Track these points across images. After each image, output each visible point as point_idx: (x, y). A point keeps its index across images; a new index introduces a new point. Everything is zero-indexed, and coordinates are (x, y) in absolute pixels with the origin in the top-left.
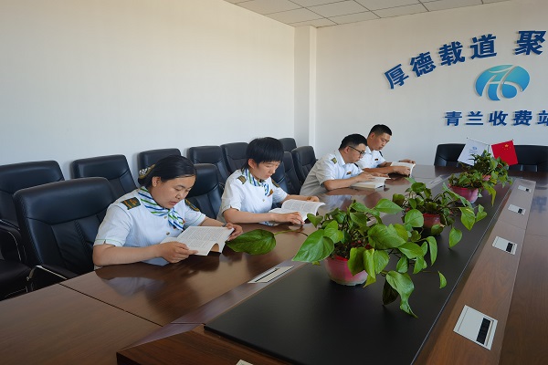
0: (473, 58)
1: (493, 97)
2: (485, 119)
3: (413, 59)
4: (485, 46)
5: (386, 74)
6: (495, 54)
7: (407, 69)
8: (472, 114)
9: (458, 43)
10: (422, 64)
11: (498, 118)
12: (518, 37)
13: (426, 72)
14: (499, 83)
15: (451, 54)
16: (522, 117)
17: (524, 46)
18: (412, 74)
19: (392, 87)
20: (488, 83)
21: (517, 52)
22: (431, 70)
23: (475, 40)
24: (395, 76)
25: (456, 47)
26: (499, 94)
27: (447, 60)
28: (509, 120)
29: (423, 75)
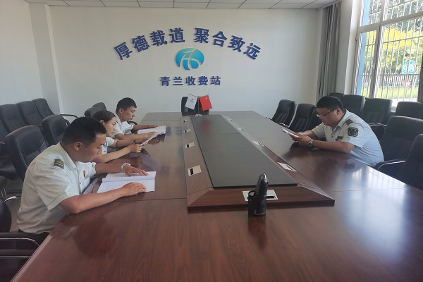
0: (172, 42)
1: (186, 68)
2: (183, 81)
3: (133, 39)
4: (178, 36)
5: (116, 48)
6: (184, 41)
7: (130, 47)
8: (176, 78)
9: (162, 32)
10: (140, 43)
11: (190, 81)
12: (195, 32)
13: (144, 50)
14: (189, 59)
15: (158, 38)
16: (203, 80)
17: (199, 38)
18: (134, 50)
19: (122, 59)
20: (183, 59)
21: (196, 40)
22: (147, 48)
23: (171, 30)
24: (122, 51)
25: (160, 34)
26: (189, 66)
27: (156, 43)
28: (196, 82)
29: (142, 51)
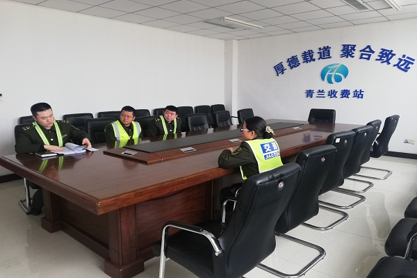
0: (319, 59)
1: (330, 82)
2: (326, 94)
3: (288, 59)
4: (325, 53)
5: (275, 67)
6: (330, 57)
7: (286, 65)
8: (320, 91)
9: (312, 51)
10: (293, 62)
11: (332, 94)
12: (342, 48)
14: (333, 74)
15: (308, 57)
16: (345, 93)
17: (345, 53)
18: (288, 68)
19: (278, 75)
20: (327, 74)
21: (342, 56)
22: (298, 66)
23: (320, 49)
24: (279, 69)
25: (310, 53)
26: (333, 80)
27: (306, 61)
28: (338, 95)
29: (294, 68)
